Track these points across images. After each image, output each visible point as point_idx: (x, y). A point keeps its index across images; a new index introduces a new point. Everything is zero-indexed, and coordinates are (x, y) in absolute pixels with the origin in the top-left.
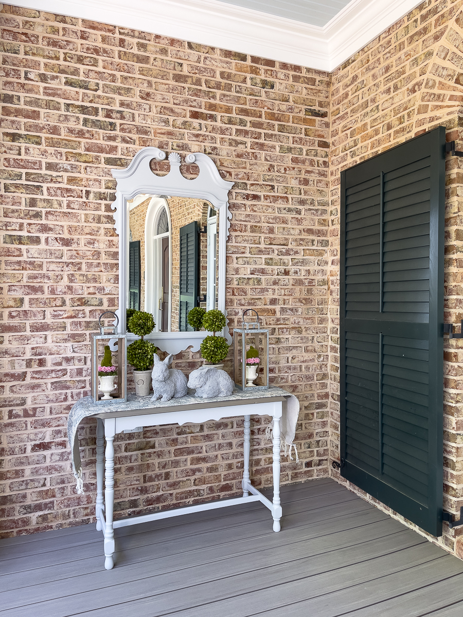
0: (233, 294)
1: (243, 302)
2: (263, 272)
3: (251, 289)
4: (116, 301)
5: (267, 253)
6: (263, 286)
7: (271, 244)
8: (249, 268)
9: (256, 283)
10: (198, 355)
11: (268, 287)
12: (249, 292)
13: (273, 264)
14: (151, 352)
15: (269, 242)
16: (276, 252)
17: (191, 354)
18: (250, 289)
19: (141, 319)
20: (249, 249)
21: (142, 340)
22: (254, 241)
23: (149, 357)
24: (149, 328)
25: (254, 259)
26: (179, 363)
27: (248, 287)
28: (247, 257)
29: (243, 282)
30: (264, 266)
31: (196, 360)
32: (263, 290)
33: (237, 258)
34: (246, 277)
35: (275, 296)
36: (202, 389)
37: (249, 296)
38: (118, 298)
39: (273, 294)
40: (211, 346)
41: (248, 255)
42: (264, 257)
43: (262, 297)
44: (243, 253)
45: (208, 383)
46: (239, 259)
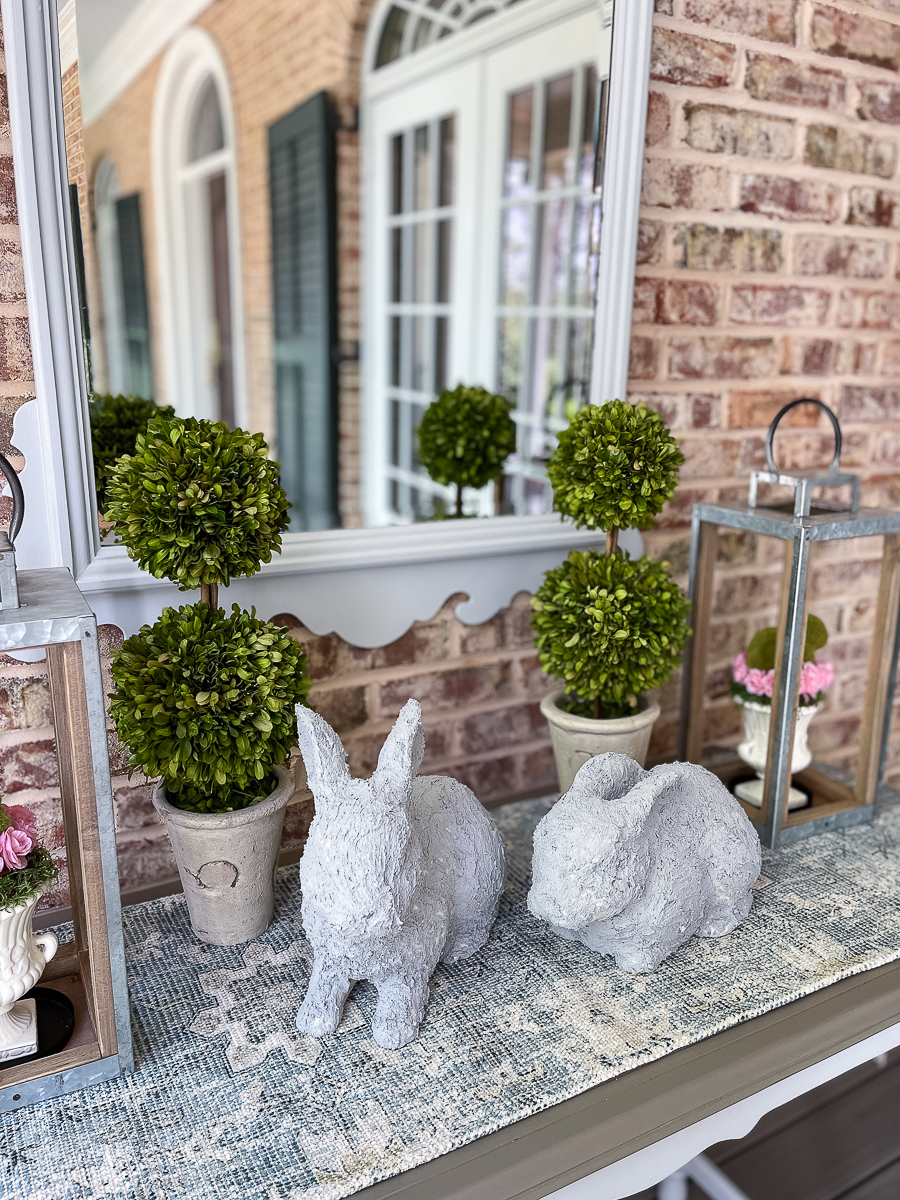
0: (660, 318)
1: (697, 358)
2: (792, 199)
3: (737, 289)
4: (14, 347)
5: (819, 96)
6: (787, 276)
7: (837, 50)
8: (742, 171)
9: (759, 261)
10: (489, 638)
11: (804, 282)
12: (726, 305)
13: (839, 161)
14: (275, 693)
15: (832, 40)
16: (854, 99)
17: (458, 633)
18: (729, 293)
19: (192, 473)
20: (744, 63)
21: (208, 612)
22: (773, 19)
23: (266, 726)
24: (252, 538)
25: (765, 126)
26: (401, 682)
27: (722, 283)
28: (732, 112)
29: (704, 252)
30: (799, 171)
31: (481, 660)
32: (786, 299)
33: (689, 111)
34: (721, 222)
35: (829, 332)
36: (624, 923)
37: (724, 331)
38: (23, 322)
39: (822, 319)
40: (607, 621)
41: (737, 98)
42: (806, 115)
43: (777, 334)
44: (720, 82)
45: (659, 886)
46: (702, 120)
